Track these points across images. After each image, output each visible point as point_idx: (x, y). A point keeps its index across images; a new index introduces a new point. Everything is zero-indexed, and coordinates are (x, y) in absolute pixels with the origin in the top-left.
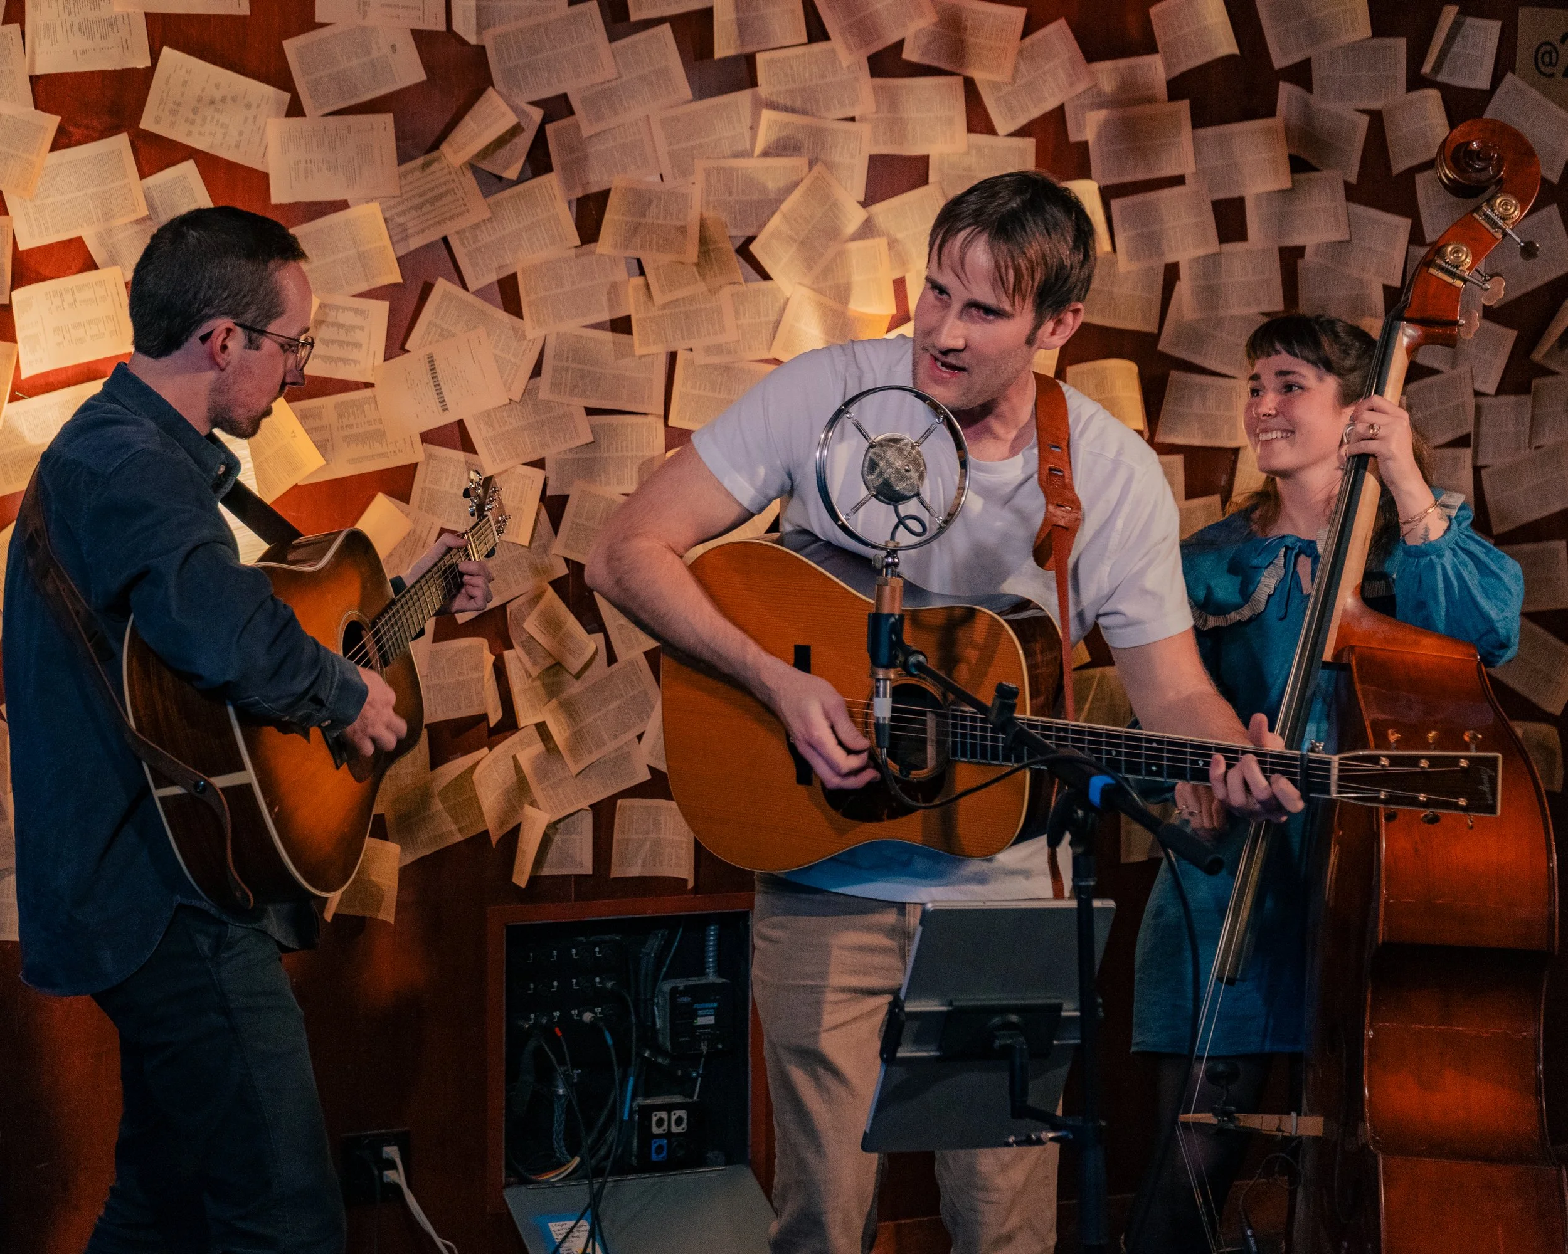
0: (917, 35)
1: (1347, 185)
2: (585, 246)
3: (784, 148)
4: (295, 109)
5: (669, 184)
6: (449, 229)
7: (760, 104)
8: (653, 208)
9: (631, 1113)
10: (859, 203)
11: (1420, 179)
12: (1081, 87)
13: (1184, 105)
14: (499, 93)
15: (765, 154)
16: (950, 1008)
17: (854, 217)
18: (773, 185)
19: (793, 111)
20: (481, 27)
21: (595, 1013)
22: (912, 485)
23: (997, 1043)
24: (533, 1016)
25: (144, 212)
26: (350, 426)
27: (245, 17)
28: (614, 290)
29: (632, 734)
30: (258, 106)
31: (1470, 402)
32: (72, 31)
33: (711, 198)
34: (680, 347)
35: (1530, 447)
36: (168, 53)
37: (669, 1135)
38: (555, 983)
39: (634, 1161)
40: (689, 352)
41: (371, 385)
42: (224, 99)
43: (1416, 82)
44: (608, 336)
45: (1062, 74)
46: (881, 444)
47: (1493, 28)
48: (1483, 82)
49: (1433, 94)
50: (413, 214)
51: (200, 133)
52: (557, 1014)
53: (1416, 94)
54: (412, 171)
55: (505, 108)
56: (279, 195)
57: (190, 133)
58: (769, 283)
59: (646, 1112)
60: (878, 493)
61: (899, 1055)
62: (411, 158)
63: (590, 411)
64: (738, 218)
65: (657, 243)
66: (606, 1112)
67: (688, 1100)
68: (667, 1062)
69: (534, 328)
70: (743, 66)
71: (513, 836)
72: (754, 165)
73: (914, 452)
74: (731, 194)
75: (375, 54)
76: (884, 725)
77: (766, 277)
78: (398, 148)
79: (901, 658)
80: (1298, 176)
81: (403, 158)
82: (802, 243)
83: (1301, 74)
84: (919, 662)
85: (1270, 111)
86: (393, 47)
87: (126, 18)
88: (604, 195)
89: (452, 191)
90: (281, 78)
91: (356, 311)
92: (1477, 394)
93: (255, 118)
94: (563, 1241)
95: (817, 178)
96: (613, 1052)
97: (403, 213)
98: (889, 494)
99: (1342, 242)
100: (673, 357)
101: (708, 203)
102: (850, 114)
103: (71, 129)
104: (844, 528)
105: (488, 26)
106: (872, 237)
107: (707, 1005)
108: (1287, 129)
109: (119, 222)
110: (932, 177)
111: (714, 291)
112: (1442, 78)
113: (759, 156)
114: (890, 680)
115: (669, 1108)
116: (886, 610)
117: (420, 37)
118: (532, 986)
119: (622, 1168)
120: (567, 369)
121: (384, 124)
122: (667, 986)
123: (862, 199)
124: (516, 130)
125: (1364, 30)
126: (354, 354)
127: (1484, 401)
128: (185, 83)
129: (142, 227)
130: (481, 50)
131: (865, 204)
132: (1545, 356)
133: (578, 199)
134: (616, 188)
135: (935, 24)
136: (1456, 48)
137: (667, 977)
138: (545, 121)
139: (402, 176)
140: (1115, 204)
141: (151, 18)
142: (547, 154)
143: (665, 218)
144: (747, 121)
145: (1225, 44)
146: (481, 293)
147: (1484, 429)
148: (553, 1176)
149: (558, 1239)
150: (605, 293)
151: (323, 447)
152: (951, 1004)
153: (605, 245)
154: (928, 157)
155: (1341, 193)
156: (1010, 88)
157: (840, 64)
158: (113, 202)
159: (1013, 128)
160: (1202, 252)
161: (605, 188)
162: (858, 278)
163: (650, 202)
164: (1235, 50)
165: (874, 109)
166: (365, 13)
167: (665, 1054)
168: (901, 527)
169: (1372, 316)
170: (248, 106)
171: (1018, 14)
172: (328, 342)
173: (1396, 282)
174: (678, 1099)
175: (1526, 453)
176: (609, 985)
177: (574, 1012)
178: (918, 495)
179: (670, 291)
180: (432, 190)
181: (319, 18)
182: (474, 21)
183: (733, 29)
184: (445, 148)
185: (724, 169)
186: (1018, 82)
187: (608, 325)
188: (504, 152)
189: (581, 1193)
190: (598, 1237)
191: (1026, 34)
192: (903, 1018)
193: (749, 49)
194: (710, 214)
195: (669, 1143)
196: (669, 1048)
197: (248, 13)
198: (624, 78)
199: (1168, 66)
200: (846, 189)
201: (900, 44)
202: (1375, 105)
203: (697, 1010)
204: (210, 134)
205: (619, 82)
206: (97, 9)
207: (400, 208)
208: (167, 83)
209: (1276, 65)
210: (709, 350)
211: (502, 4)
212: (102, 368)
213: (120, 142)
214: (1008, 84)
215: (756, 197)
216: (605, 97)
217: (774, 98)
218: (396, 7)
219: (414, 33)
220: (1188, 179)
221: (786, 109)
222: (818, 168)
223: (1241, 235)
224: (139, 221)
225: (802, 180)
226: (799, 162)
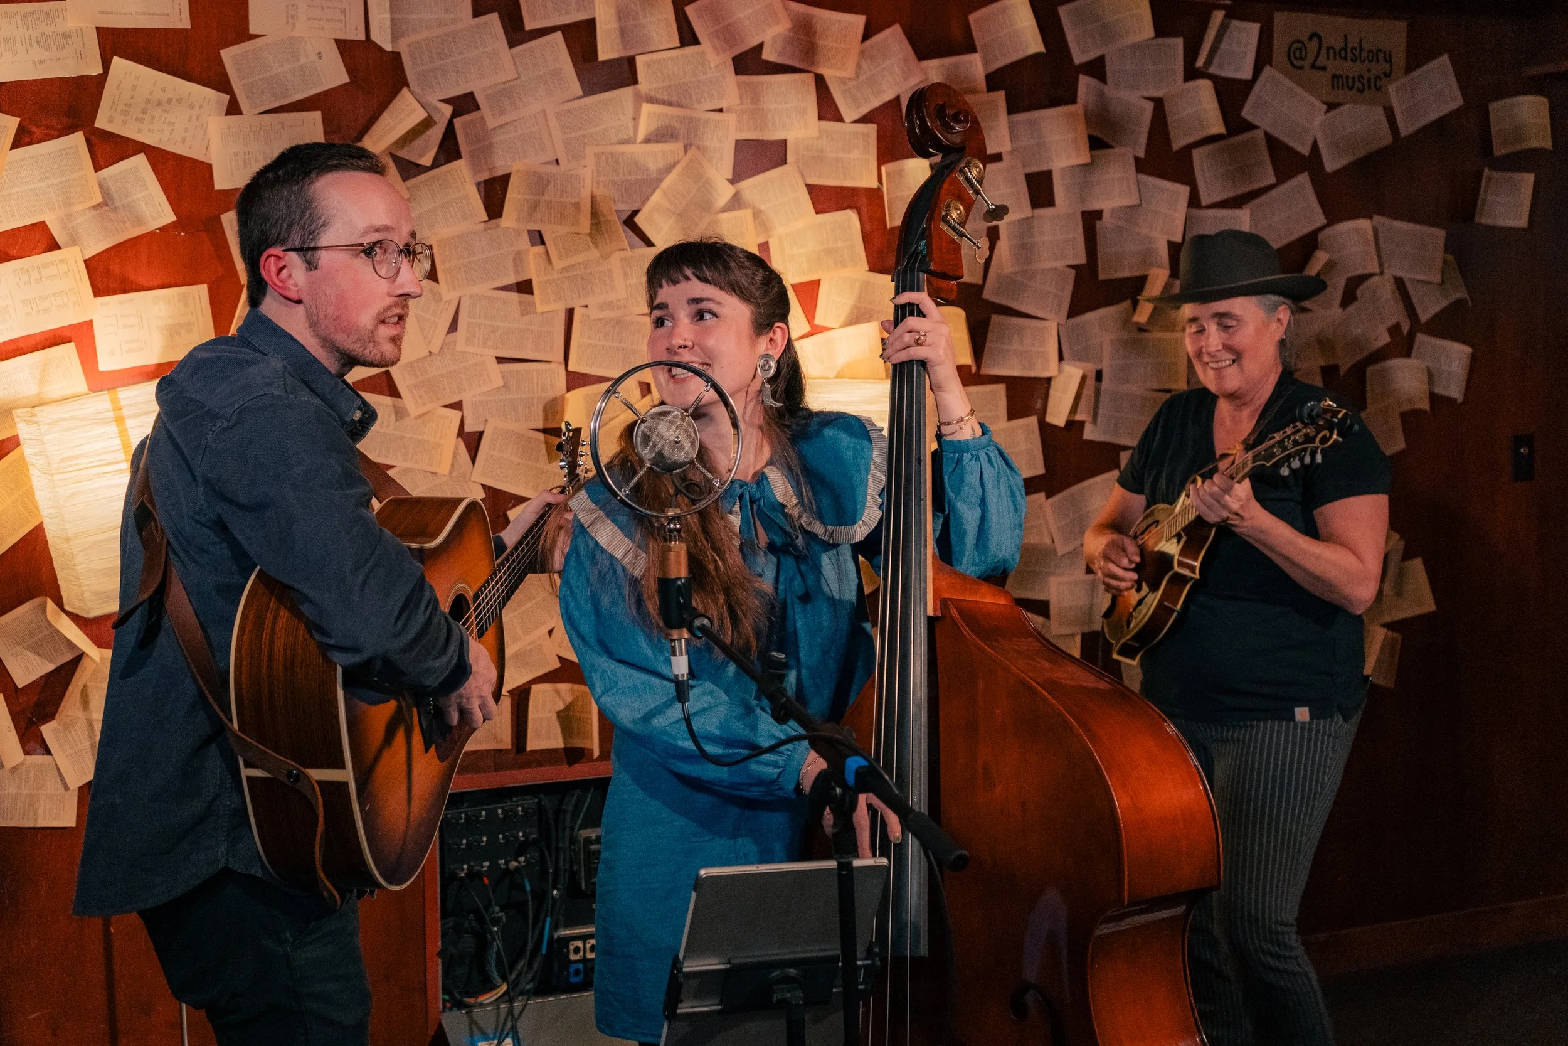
0: (775, 38)
1: (1137, 160)
2: (491, 221)
3: (663, 135)
4: (233, 109)
5: (563, 167)
7: (640, 99)
8: (551, 188)
9: (551, 943)
10: (728, 180)
11: (1196, 153)
12: (913, 82)
13: (1000, 96)
14: (411, 92)
15: (647, 141)
16: (729, 966)
17: (724, 192)
18: (654, 166)
19: (670, 104)
20: (395, 37)
21: (519, 862)
23: (775, 997)
24: (465, 867)
25: (100, 199)
27: (186, 30)
28: (518, 259)
29: (544, 630)
30: (201, 107)
32: (31, 45)
33: (602, 178)
34: (576, 304)
36: (118, 63)
37: (584, 960)
38: (485, 839)
39: (556, 982)
40: (585, 309)
42: (169, 101)
43: (1191, 73)
44: (514, 296)
45: (897, 71)
47: (1255, 28)
48: (1246, 74)
49: (1205, 85)
51: (149, 130)
52: (486, 864)
53: (1191, 84)
55: (417, 105)
56: (222, 182)
57: (140, 131)
59: (565, 943)
61: (679, 1011)
63: (501, 360)
64: (625, 195)
65: (555, 217)
69: (449, 291)
70: (626, 66)
72: (637, 150)
74: (618, 174)
75: (303, 60)
77: (649, 244)
79: (689, 621)
80: (1095, 153)
82: (680, 215)
83: (1097, 68)
85: (1073, 100)
86: (319, 54)
87: (79, 32)
88: (505, 179)
90: (221, 83)
93: (198, 116)
95: (691, 161)
96: (530, 896)
99: (1135, 206)
100: (570, 313)
101: (598, 183)
102: (718, 107)
103: (33, 129)
105: (402, 36)
106: (740, 209)
108: (1086, 112)
109: (78, 208)
110: (789, 158)
111: (605, 257)
112: (1212, 70)
113: (641, 143)
115: (584, 938)
116: (673, 574)
117: (343, 45)
118: (464, 841)
119: (546, 988)
120: (479, 325)
121: (314, 118)
122: (580, 837)
123: (730, 177)
124: (427, 124)
125: (1149, 31)
128: (134, 88)
129: (98, 212)
130: (396, 56)
131: (732, 182)
133: (486, 182)
134: (517, 171)
135: (789, 30)
136: (1224, 45)
137: (581, 828)
138: (455, 115)
141: (103, 33)
142: (457, 144)
143: (561, 196)
144: (630, 113)
145: (1034, 44)
150: (511, 259)
152: (729, 963)
153: (510, 218)
154: (785, 141)
155: (1132, 168)
156: (854, 83)
157: (709, 64)
158: (72, 191)
159: (856, 117)
160: (1020, 216)
161: (507, 172)
163: (548, 182)
164: (1041, 49)
165: (739, 102)
166: (294, 24)
169: (1158, 266)
170: (192, 107)
171: (859, 21)
173: (1178, 238)
176: (531, 837)
177: (502, 862)
179: (567, 257)
181: (252, 31)
182: (389, 31)
183: (615, 37)
184: (366, 140)
185: (612, 154)
186: (863, 78)
187: (513, 288)
188: (418, 143)
191: (866, 36)
192: (681, 978)
193: (630, 53)
194: (599, 192)
195: (585, 967)
197: (189, 27)
198: (523, 79)
199: (986, 62)
200: (716, 169)
201: (761, 45)
202: (1159, 94)
204: (159, 131)
205: (518, 81)
206: (53, 26)
208: (118, 88)
209: (1077, 61)
210: (602, 306)
211: (414, 16)
212: (67, 334)
213: (78, 139)
214: (851, 79)
215: (639, 177)
216: (506, 94)
217: (653, 94)
218: (321, 19)
219: (338, 42)
220: (1004, 156)
221: (663, 102)
222: (692, 151)
223: (1050, 202)
224: (95, 207)
225: (678, 162)
226: (675, 147)
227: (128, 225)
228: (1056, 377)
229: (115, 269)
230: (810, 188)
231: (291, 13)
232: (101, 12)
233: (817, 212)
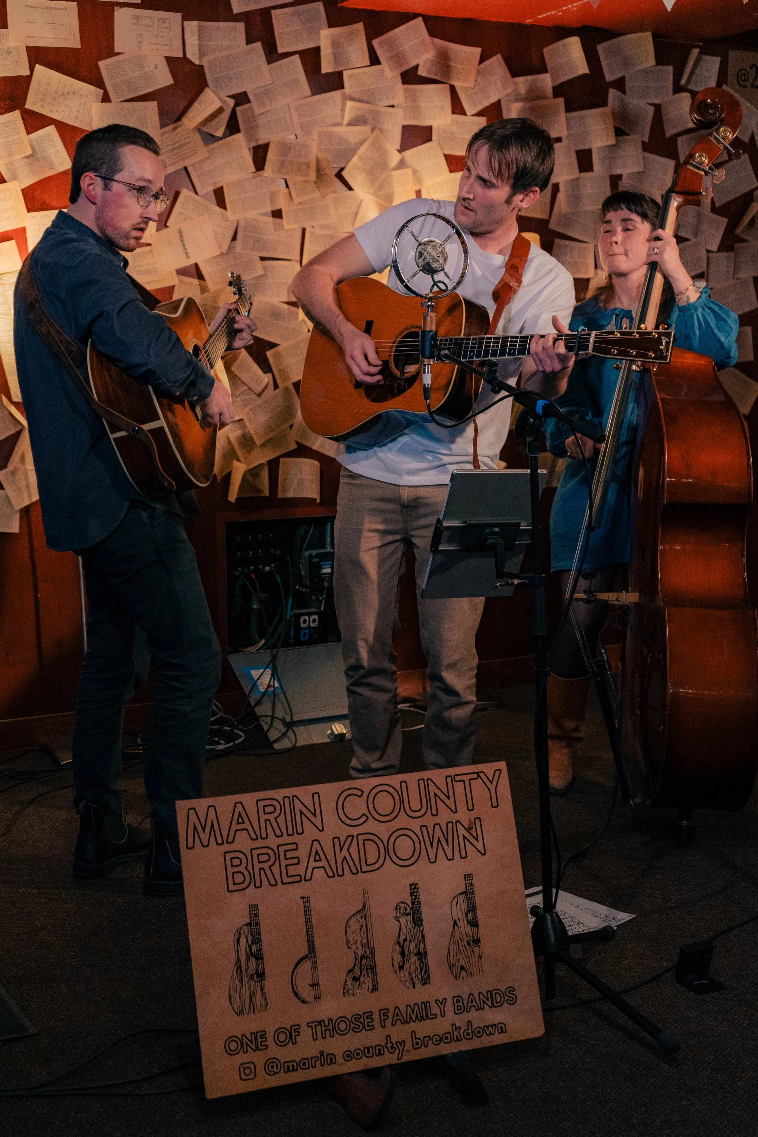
0: (426, 62)
1: (643, 143)
2: (258, 172)
3: (358, 121)
4: (106, 98)
5: (300, 140)
6: (187, 163)
7: (346, 98)
8: (292, 153)
9: (291, 617)
10: (398, 150)
11: (680, 140)
12: (509, 90)
13: (561, 101)
14: (212, 91)
15: (349, 124)
16: (465, 525)
17: (395, 158)
18: (353, 140)
19: (363, 102)
20: (201, 56)
21: (271, 567)
22: (441, 264)
23: (489, 542)
24: (240, 569)
25: (30, 152)
26: (139, 266)
27: (78, 49)
28: (273, 196)
29: (287, 425)
30: (86, 97)
31: (704, 254)
33: (322, 147)
34: (307, 225)
35: (733, 278)
36: (39, 68)
37: (309, 628)
38: (251, 552)
39: (292, 641)
40: (312, 228)
41: (149, 245)
42: (68, 93)
43: (678, 89)
44: (270, 219)
45: (499, 83)
46: (424, 244)
47: (717, 60)
49: (686, 95)
50: (169, 154)
51: (57, 111)
52: (252, 568)
53: (678, 96)
54: (168, 132)
55: (215, 98)
57: (51, 111)
58: (351, 192)
59: (298, 617)
60: (423, 269)
61: (440, 548)
62: (168, 125)
63: (263, 259)
64: (336, 158)
65: (295, 171)
66: (277, 618)
67: (319, 610)
68: (308, 591)
69: (233, 215)
70: (337, 77)
71: (227, 478)
72: (343, 130)
73: (441, 248)
74: (332, 145)
75: (147, 69)
76: (428, 387)
77: (350, 189)
78: (160, 120)
79: (436, 353)
80: (619, 138)
81: (163, 125)
82: (369, 171)
83: (620, 84)
84: (446, 353)
85: (605, 104)
86: (156, 65)
87: (16, 49)
89: (189, 143)
90: (98, 82)
92: (708, 251)
93: (85, 103)
94: (258, 679)
95: (376, 137)
96: (281, 586)
98: (429, 269)
99: (641, 172)
100: (304, 230)
101: (321, 150)
102: (392, 104)
104: (407, 287)
105: (205, 55)
106: (404, 168)
107: (327, 563)
108: (613, 114)
109: (17, 157)
110: (434, 137)
111: (324, 196)
112: (691, 87)
113: (346, 126)
114: (431, 364)
115: (309, 614)
116: (428, 329)
117: (171, 61)
118: (239, 553)
119: (286, 644)
120: (250, 236)
121: (152, 107)
122: (307, 553)
123: (398, 148)
124: (220, 110)
125: (652, 61)
127: (712, 255)
128: (48, 84)
129: (28, 160)
130: (201, 67)
131: (400, 151)
132: (741, 232)
133: (254, 148)
134: (273, 142)
135: (434, 56)
136: (698, 71)
137: (307, 549)
138: (236, 105)
139: (162, 135)
141: (29, 49)
142: (237, 123)
143: (298, 158)
144: (340, 107)
145: (582, 68)
146: (205, 197)
147: (711, 270)
148: (252, 649)
149: (256, 678)
150: (268, 198)
152: (464, 523)
153: (268, 171)
154: (432, 126)
155: (641, 147)
156: (473, 91)
157: (387, 77)
158: (13, 147)
159: (475, 112)
160: (571, 177)
161: (267, 141)
162: (397, 190)
163: (290, 149)
164: (587, 71)
165: (404, 100)
166: (140, 47)
167: (307, 587)
168: (435, 286)
170: (81, 97)
171: (476, 51)
174: (314, 610)
175: (732, 282)
176: (278, 552)
177: (261, 567)
178: (443, 270)
179: (302, 196)
180: (177, 142)
181: (117, 50)
182: (197, 52)
183: (331, 59)
184: (184, 119)
185: (328, 132)
186: (478, 88)
187: (270, 214)
188: (214, 122)
189: (266, 656)
190: (276, 677)
191: (482, 61)
192: (442, 529)
193: (339, 69)
194: (321, 156)
195: (309, 632)
196: (308, 583)
197: (79, 47)
198: (276, 84)
199: (553, 79)
200: (391, 143)
201: (416, 67)
202: (657, 101)
203: (322, 565)
204: (63, 111)
205: (273, 86)
206: (1, 44)
208: (39, 84)
209: (608, 80)
210: (323, 227)
211: (212, 43)
212: (11, 234)
213: (16, 115)
214: (472, 88)
215: (344, 147)
216: (266, 93)
217: (353, 95)
218: (157, 44)
219: (167, 58)
220: (564, 139)
221: (359, 101)
222: (376, 132)
223: (591, 169)
224: (27, 157)
225: (368, 138)
226: (367, 129)
227: (45, 169)
228: (593, 278)
229: (38, 195)
230: (447, 157)
231: (140, 39)
232: (28, 37)
233: (451, 171)
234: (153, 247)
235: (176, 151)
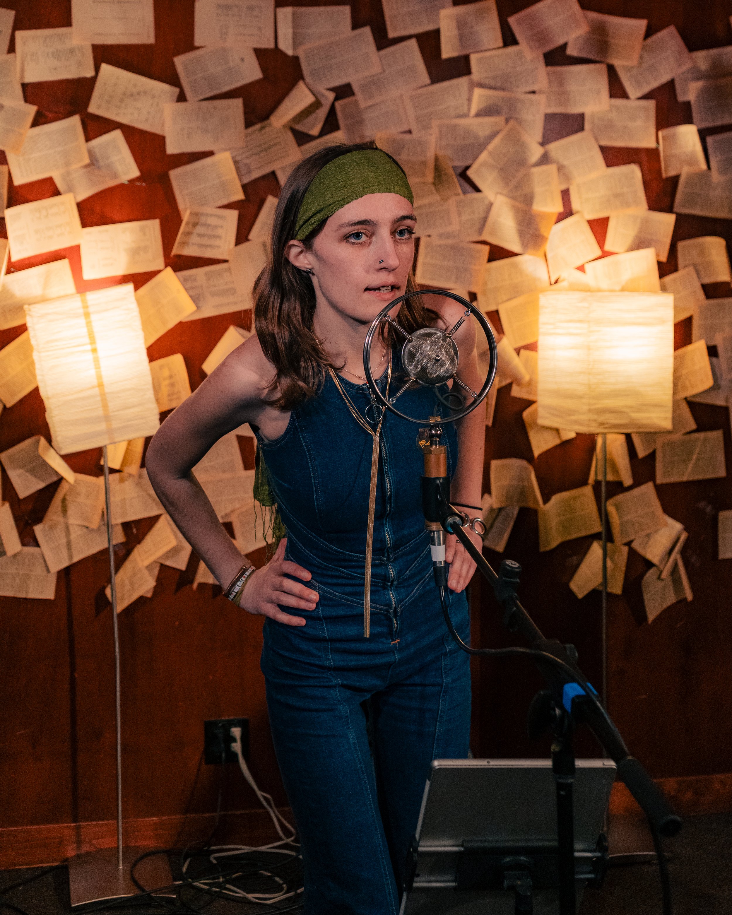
0: (576, 39)
3: (490, 111)
4: (182, 98)
5: (415, 136)
6: (276, 166)
7: (472, 85)
8: (405, 150)
10: (539, 143)
12: (685, 67)
14: (305, 84)
15: (478, 115)
17: (536, 151)
18: (482, 133)
19: (496, 88)
20: (296, 45)
25: (88, 161)
26: (214, 286)
27: (152, 45)
30: (160, 97)
32: (48, 57)
33: (442, 143)
36: (105, 67)
40: (429, 238)
41: (225, 261)
42: (139, 93)
45: (672, 60)
50: (255, 157)
51: (124, 114)
55: (307, 92)
56: (171, 149)
57: (118, 114)
58: (479, 194)
62: (253, 124)
64: (460, 155)
70: (462, 62)
72: (470, 122)
74: (455, 140)
75: (231, 63)
77: (477, 190)
78: (246, 118)
81: (248, 124)
82: (501, 169)
86: (242, 58)
87: (80, 48)
89: (279, 143)
90: (173, 79)
91: (220, 217)
93: (158, 103)
95: (511, 129)
97: (247, 158)
101: (440, 146)
102: (532, 89)
103: (47, 113)
105: (300, 44)
106: (547, 164)
109: (74, 167)
110: (587, 126)
111: (445, 200)
113: (473, 117)
117: (259, 52)
121: (238, 103)
123: (540, 140)
124: (316, 105)
126: (217, 242)
128: (115, 85)
129: (87, 170)
130: (296, 58)
131: (542, 144)
134: (381, 138)
135: (587, 32)
138: (336, 99)
139: (247, 135)
140: (710, 140)
141: (95, 48)
142: (337, 120)
143: (413, 156)
144: (465, 95)
151: (195, 299)
154: (583, 115)
156: (637, 70)
157: (525, 59)
158: (71, 155)
159: (640, 94)
161: (374, 138)
162: (538, 190)
163: (404, 146)
165: (548, 86)
166: (225, 39)
170: (153, 97)
171: (642, 24)
172: (200, 236)
180: (265, 143)
181: (197, 43)
182: (291, 42)
183: (455, 41)
184: (273, 118)
185: (451, 125)
186: (645, 66)
188: (310, 119)
191: (648, 35)
193: (466, 52)
194: (440, 153)
197: (154, 42)
198: (387, 73)
200: (530, 135)
201: (565, 45)
204: (130, 114)
205: (383, 75)
206: (63, 44)
207: (247, 154)
208: (104, 86)
210: (441, 236)
211: (310, 30)
212: (63, 253)
213: (75, 121)
214: (636, 67)
215: (470, 142)
216: (374, 84)
217: (483, 81)
218: (244, 35)
219: (255, 50)
221: (491, 87)
222: (512, 123)
224: (86, 166)
225: (500, 130)
226: (499, 120)
227: (108, 178)
229: (98, 209)
230: (603, 149)
231: (224, 31)
232: (94, 34)
233: (608, 166)
234: (231, 264)
235: (263, 154)
